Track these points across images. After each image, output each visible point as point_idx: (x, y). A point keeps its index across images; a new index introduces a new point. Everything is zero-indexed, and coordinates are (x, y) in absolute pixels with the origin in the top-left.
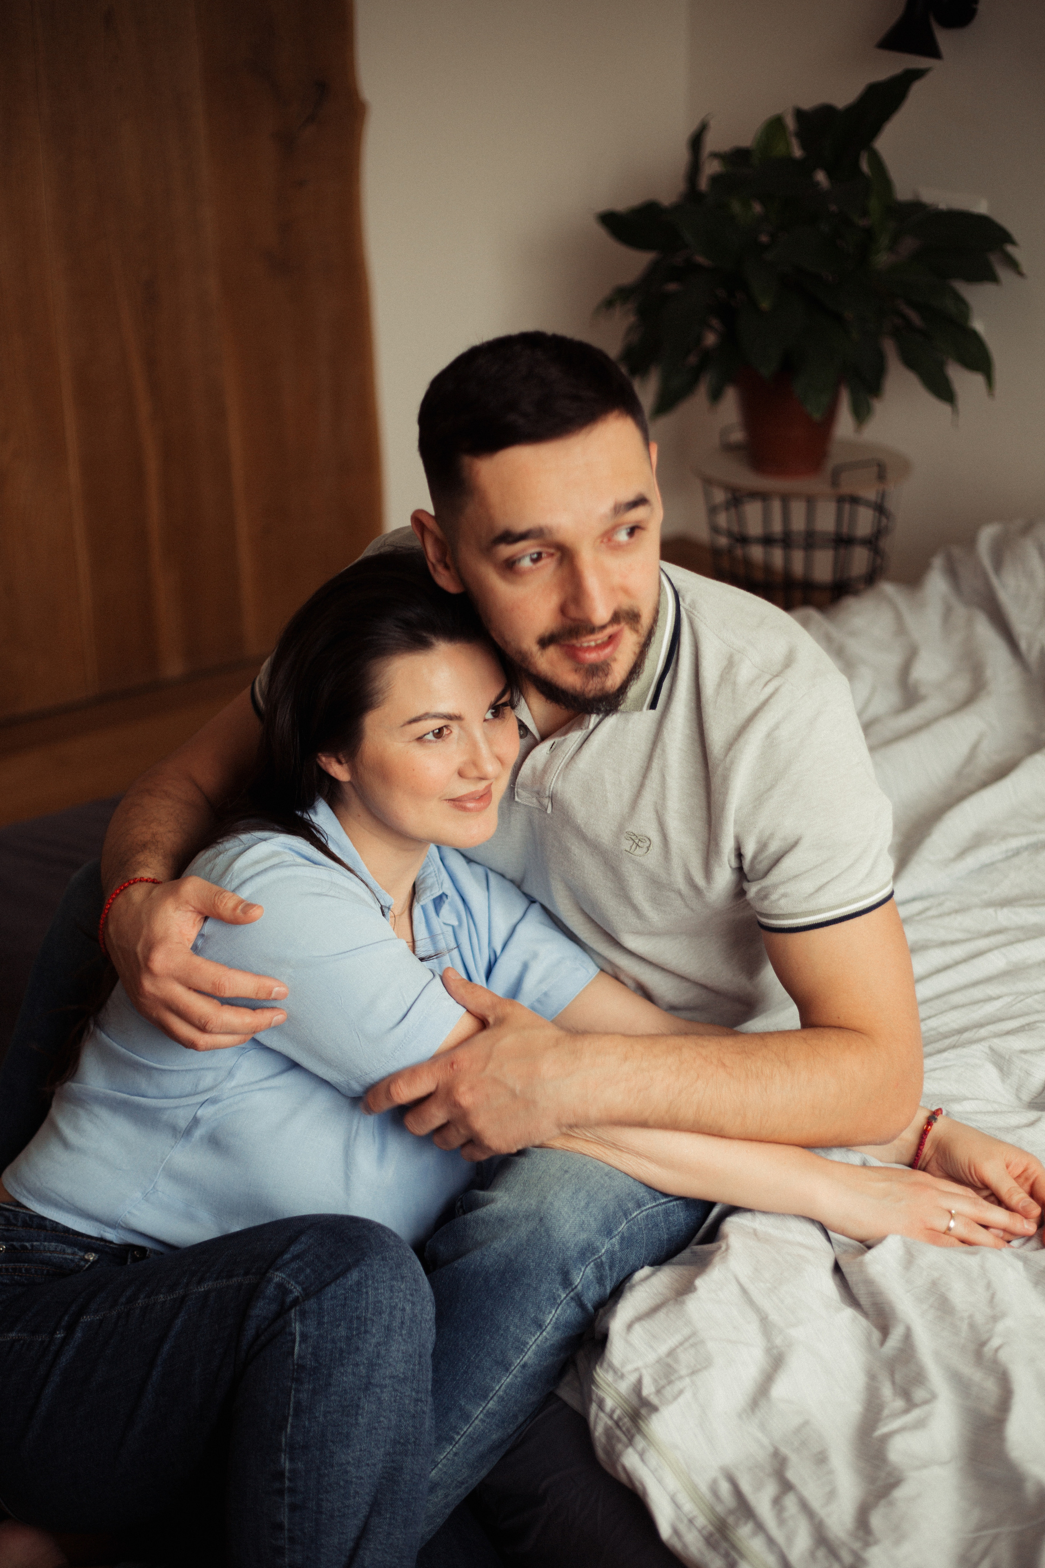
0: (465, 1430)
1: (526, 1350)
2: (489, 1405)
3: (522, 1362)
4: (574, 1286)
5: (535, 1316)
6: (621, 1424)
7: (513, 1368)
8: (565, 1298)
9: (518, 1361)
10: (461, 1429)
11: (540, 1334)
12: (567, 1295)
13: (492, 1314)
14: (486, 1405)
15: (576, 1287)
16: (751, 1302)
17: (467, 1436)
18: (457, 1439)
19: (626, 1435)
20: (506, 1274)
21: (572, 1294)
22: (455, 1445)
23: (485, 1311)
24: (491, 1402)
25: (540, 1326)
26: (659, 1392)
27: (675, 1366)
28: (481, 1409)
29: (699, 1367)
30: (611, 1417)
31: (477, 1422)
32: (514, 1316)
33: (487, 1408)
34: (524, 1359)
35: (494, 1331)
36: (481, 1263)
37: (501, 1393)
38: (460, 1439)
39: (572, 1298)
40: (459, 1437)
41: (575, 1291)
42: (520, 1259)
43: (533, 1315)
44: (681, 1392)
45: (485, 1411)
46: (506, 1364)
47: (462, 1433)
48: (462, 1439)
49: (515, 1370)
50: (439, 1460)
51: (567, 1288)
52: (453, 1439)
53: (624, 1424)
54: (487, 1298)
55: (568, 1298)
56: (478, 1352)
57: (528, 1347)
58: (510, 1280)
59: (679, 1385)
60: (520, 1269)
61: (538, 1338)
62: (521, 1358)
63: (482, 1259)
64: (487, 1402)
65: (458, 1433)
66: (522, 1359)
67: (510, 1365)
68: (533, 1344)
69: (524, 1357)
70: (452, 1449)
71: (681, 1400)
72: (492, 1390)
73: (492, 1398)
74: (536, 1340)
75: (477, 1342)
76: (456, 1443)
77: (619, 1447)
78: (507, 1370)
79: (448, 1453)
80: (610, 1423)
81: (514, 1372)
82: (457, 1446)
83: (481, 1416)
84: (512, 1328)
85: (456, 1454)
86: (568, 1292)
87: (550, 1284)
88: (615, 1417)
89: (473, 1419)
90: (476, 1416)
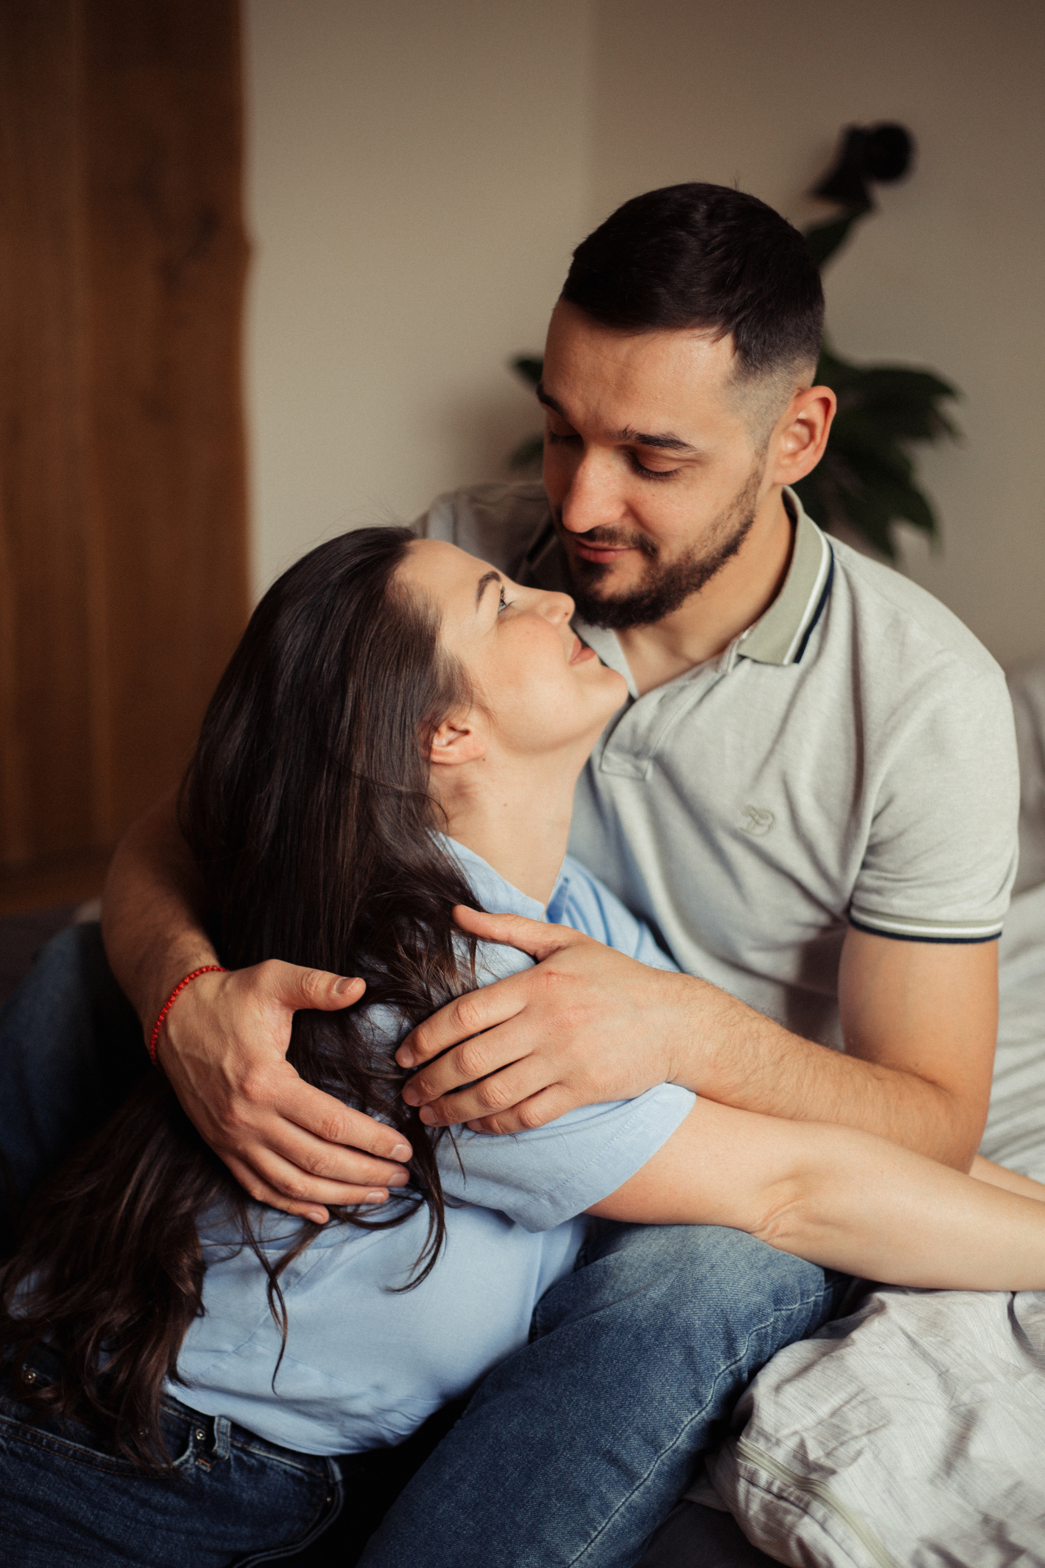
0: (603, 1525)
1: (680, 1430)
2: (633, 1496)
3: (674, 1447)
4: (738, 1358)
5: (695, 1389)
6: (785, 1495)
7: (663, 1451)
8: (723, 1371)
9: (671, 1444)
10: (600, 1523)
11: (698, 1414)
12: (727, 1368)
13: (644, 1380)
14: (630, 1496)
15: (740, 1359)
16: (925, 1355)
17: (605, 1534)
18: (593, 1536)
19: (797, 1506)
20: (664, 1331)
21: (733, 1367)
22: (590, 1544)
23: (635, 1376)
24: (636, 1493)
25: (700, 1402)
26: (828, 1455)
27: (845, 1426)
28: (623, 1500)
29: (875, 1426)
30: (768, 1491)
31: (617, 1516)
32: (671, 1385)
33: (630, 1500)
34: (678, 1442)
35: (646, 1402)
36: (632, 1315)
37: (648, 1483)
38: (596, 1537)
39: (731, 1372)
40: (596, 1533)
41: (739, 1364)
42: (683, 1314)
43: (694, 1386)
44: (859, 1453)
45: (627, 1503)
46: (656, 1445)
47: (600, 1529)
48: (599, 1537)
49: (665, 1454)
50: (571, 1562)
51: (729, 1358)
52: (589, 1535)
53: (791, 1494)
54: (639, 1360)
55: (727, 1371)
56: (626, 1427)
57: (683, 1427)
58: (670, 1339)
59: (855, 1446)
60: (682, 1327)
61: (694, 1418)
62: (675, 1440)
63: (634, 1310)
64: (631, 1491)
65: (595, 1529)
66: (675, 1443)
67: (661, 1448)
68: (688, 1424)
69: (678, 1438)
70: (586, 1549)
71: (861, 1461)
72: (639, 1478)
73: (638, 1488)
74: (692, 1419)
75: (625, 1414)
76: (592, 1542)
77: (789, 1519)
78: (656, 1451)
79: (582, 1553)
80: (769, 1497)
81: (663, 1457)
82: (593, 1544)
83: (622, 1510)
84: (668, 1401)
85: (590, 1556)
86: (729, 1363)
87: (712, 1349)
88: (775, 1489)
89: (613, 1512)
90: (617, 1508)
